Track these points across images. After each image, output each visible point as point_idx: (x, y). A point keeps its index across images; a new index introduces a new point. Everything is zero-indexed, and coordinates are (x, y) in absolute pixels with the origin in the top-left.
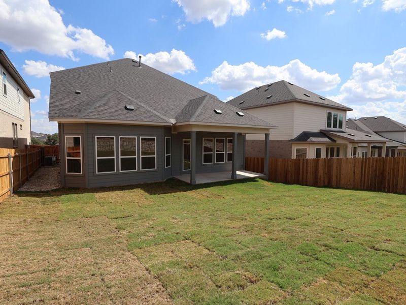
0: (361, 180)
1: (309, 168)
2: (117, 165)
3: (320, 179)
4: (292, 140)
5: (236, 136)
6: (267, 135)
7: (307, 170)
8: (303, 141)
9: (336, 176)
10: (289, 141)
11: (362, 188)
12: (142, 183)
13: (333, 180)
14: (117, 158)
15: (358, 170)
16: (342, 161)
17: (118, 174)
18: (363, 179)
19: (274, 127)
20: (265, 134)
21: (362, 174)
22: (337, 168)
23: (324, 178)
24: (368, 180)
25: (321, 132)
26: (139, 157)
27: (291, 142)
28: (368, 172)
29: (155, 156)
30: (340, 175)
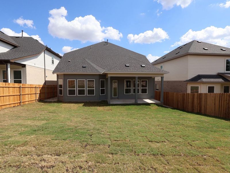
0: (219, 110)
1: (189, 100)
2: (77, 92)
3: (195, 108)
4: (187, 81)
5: (137, 79)
6: (162, 78)
7: (188, 101)
8: (195, 81)
9: (204, 106)
10: (185, 81)
11: (220, 116)
12: (88, 101)
13: (202, 109)
14: (77, 89)
15: (217, 102)
16: (208, 96)
17: (77, 96)
18: (220, 110)
19: (167, 72)
20: (161, 77)
21: (219, 106)
22: (204, 100)
23: (197, 107)
24: (224, 110)
25: (218, 75)
26: (86, 89)
27: (187, 82)
28: (224, 104)
29: (94, 89)
30: (206, 105)
